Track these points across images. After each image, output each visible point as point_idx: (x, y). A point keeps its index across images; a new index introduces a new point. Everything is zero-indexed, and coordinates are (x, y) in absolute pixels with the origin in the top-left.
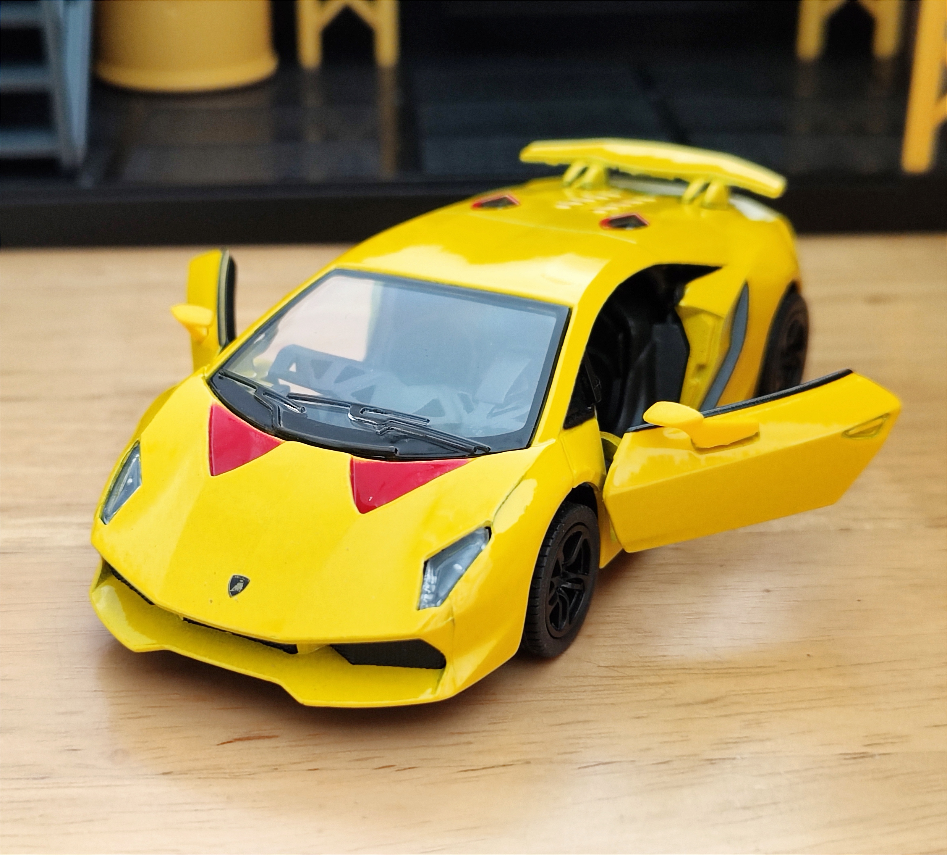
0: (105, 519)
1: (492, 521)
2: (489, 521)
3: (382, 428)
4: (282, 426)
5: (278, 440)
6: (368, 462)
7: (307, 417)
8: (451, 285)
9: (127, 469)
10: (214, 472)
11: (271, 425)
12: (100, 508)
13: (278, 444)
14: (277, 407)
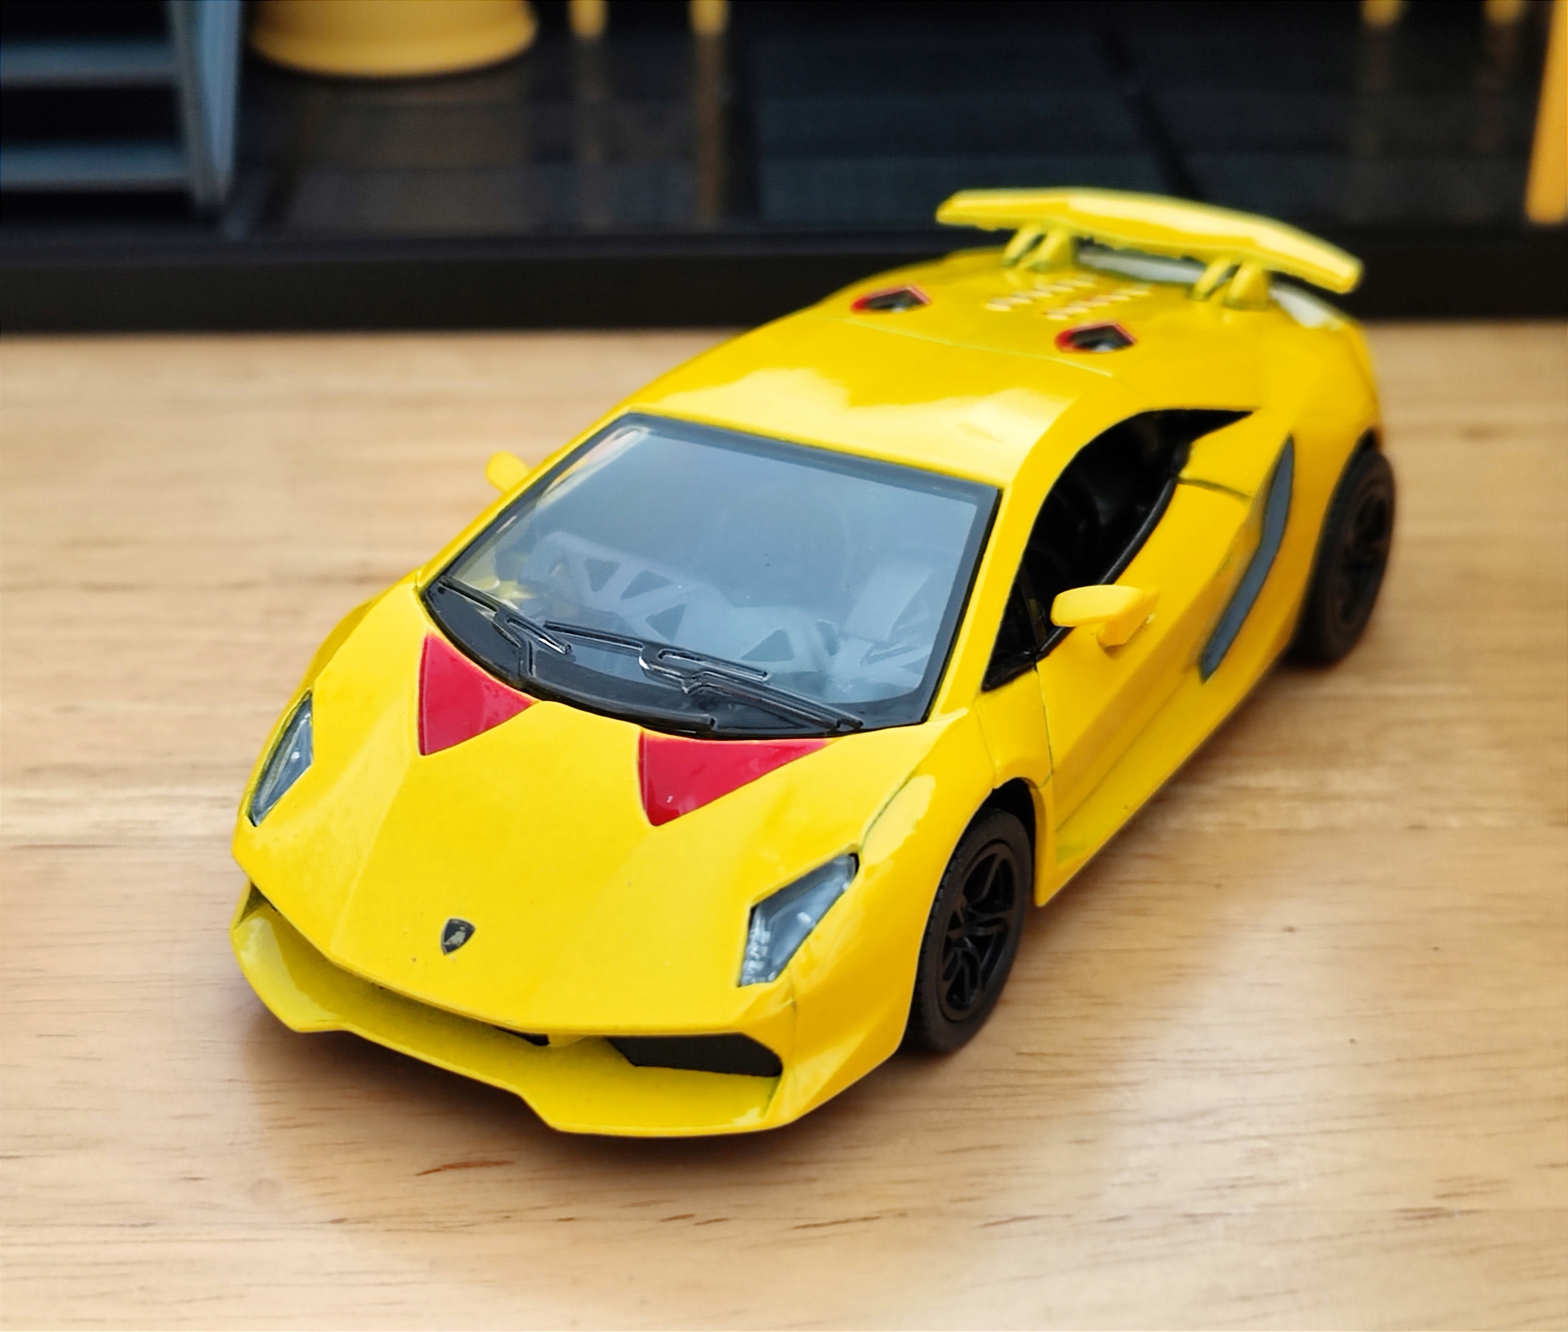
0: (254, 818)
1: (860, 843)
2: (854, 845)
3: (692, 684)
4: (534, 675)
5: (528, 699)
6: (667, 739)
7: (575, 660)
8: (811, 447)
9: (292, 736)
10: (426, 746)
11: (517, 671)
12: (248, 799)
13: (526, 705)
14: (527, 642)
